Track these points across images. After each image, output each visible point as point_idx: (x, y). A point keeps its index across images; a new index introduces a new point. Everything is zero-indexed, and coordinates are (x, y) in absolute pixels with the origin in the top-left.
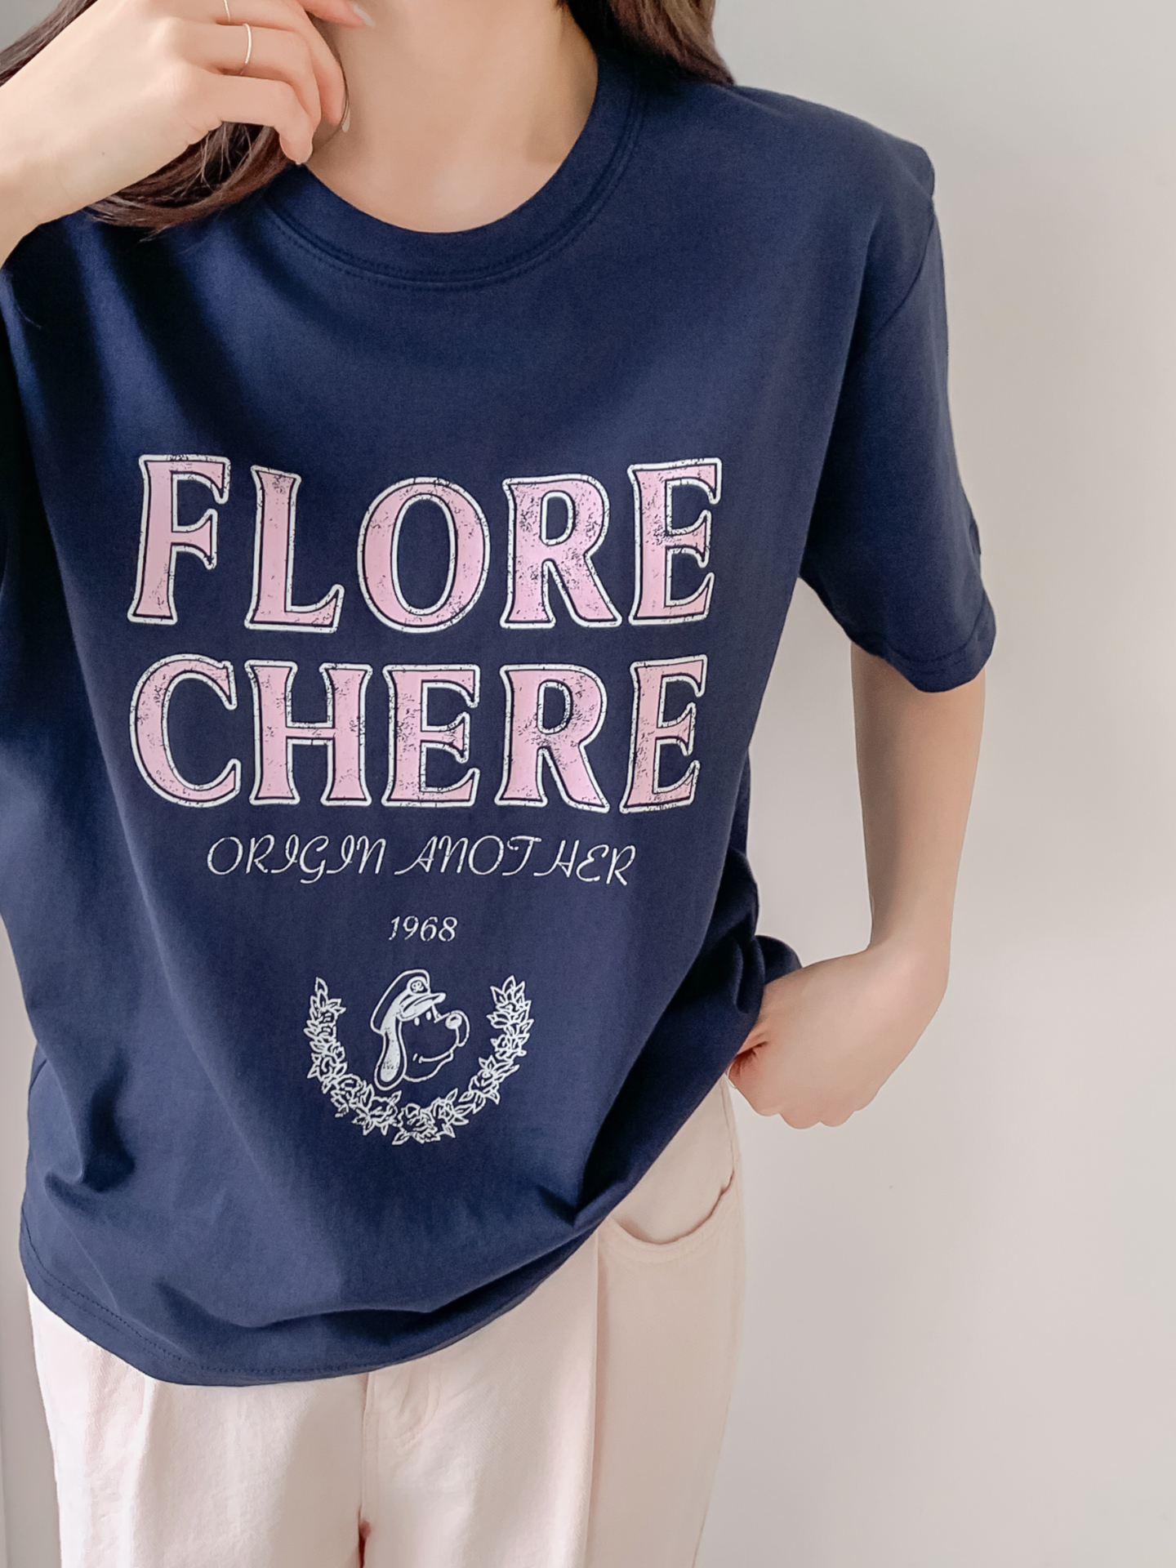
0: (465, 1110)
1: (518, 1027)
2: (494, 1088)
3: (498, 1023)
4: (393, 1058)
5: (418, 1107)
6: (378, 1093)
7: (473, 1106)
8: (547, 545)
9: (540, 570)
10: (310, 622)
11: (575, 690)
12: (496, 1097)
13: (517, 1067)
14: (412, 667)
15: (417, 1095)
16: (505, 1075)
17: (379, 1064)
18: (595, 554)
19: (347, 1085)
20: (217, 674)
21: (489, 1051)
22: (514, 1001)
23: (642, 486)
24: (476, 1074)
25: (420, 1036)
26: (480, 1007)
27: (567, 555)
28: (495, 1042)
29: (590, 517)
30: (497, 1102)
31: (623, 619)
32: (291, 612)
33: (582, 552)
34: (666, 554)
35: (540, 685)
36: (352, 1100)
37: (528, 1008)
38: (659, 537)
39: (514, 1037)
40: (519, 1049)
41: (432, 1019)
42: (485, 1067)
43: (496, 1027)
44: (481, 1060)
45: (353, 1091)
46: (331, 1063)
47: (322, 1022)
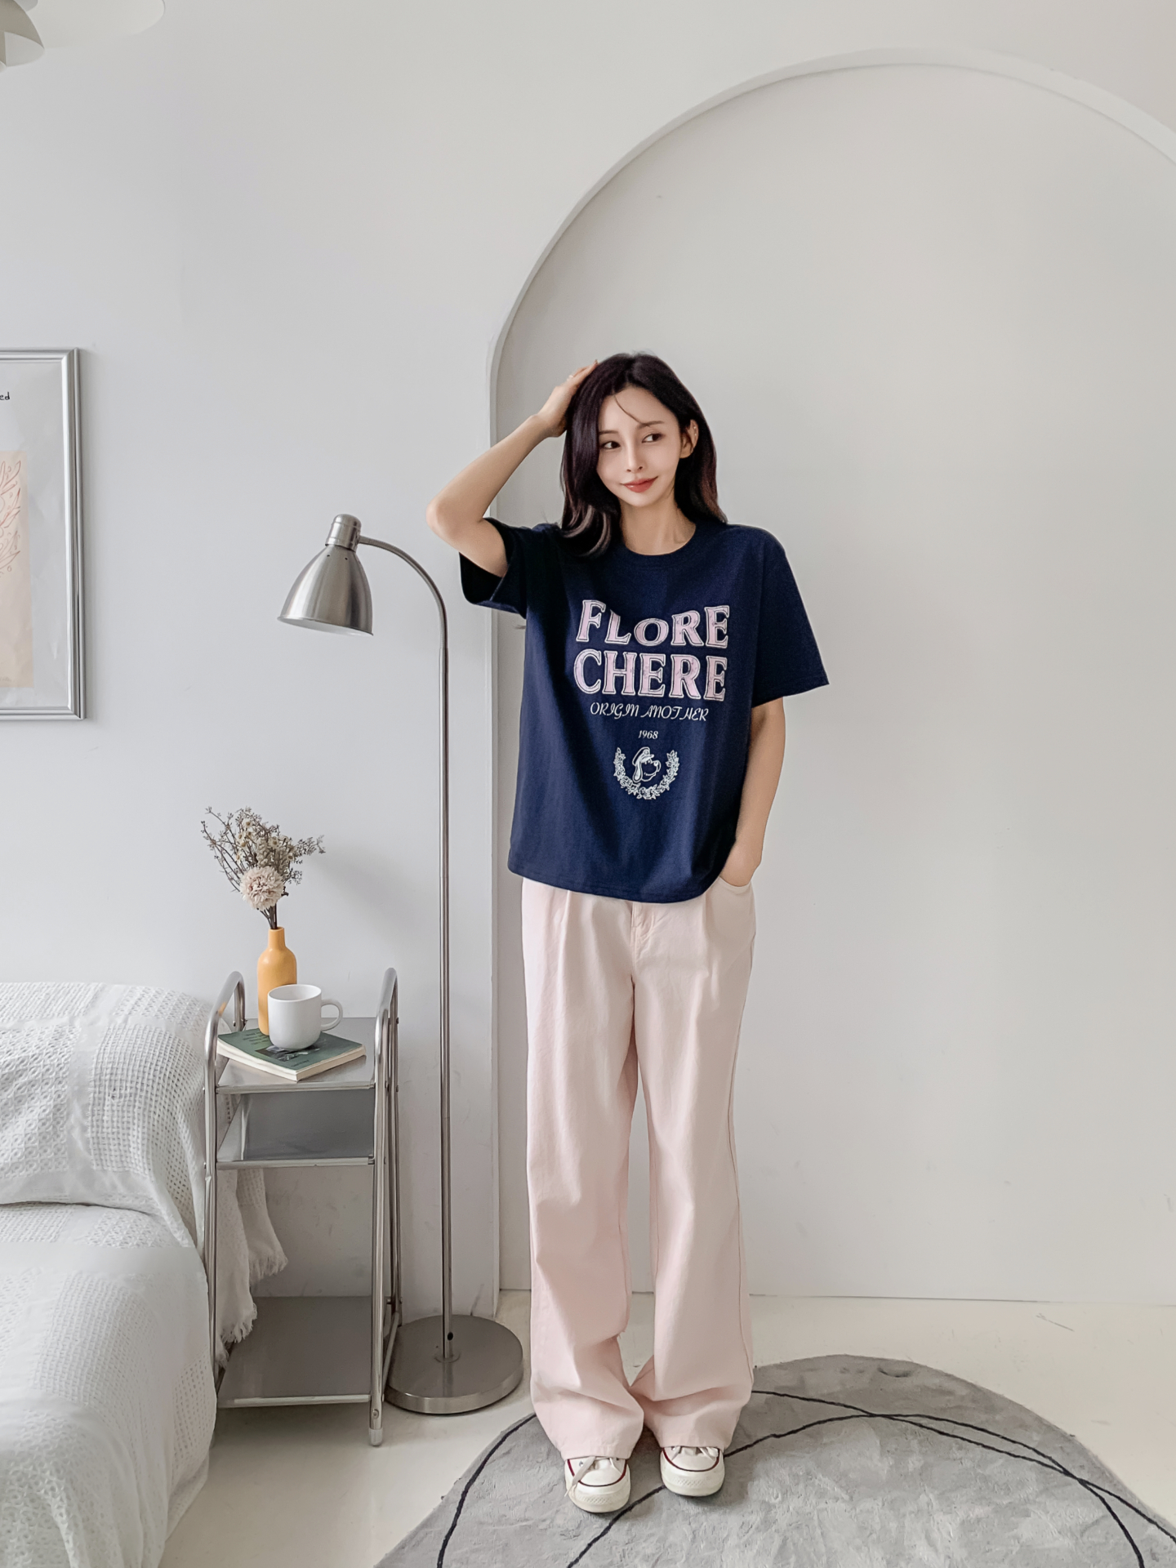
0: (659, 791)
1: (675, 766)
2: (668, 785)
4: (639, 773)
5: (645, 788)
6: (634, 783)
7: (661, 790)
9: (682, 632)
10: (622, 641)
11: (691, 663)
13: (675, 778)
14: (647, 655)
15: (646, 785)
16: (671, 781)
17: (634, 774)
18: (696, 629)
19: (625, 779)
20: (596, 654)
21: (666, 773)
22: (674, 758)
23: (709, 613)
24: (662, 781)
25: (647, 768)
26: (664, 760)
27: (689, 629)
28: (668, 771)
30: (668, 789)
31: (704, 645)
32: (617, 638)
33: (693, 629)
34: (715, 629)
35: (682, 661)
36: (626, 784)
37: (678, 760)
38: (713, 625)
39: (674, 769)
40: (675, 772)
41: (650, 763)
42: (665, 778)
43: (668, 766)
44: (663, 776)
45: (627, 781)
46: (621, 772)
47: (618, 761)
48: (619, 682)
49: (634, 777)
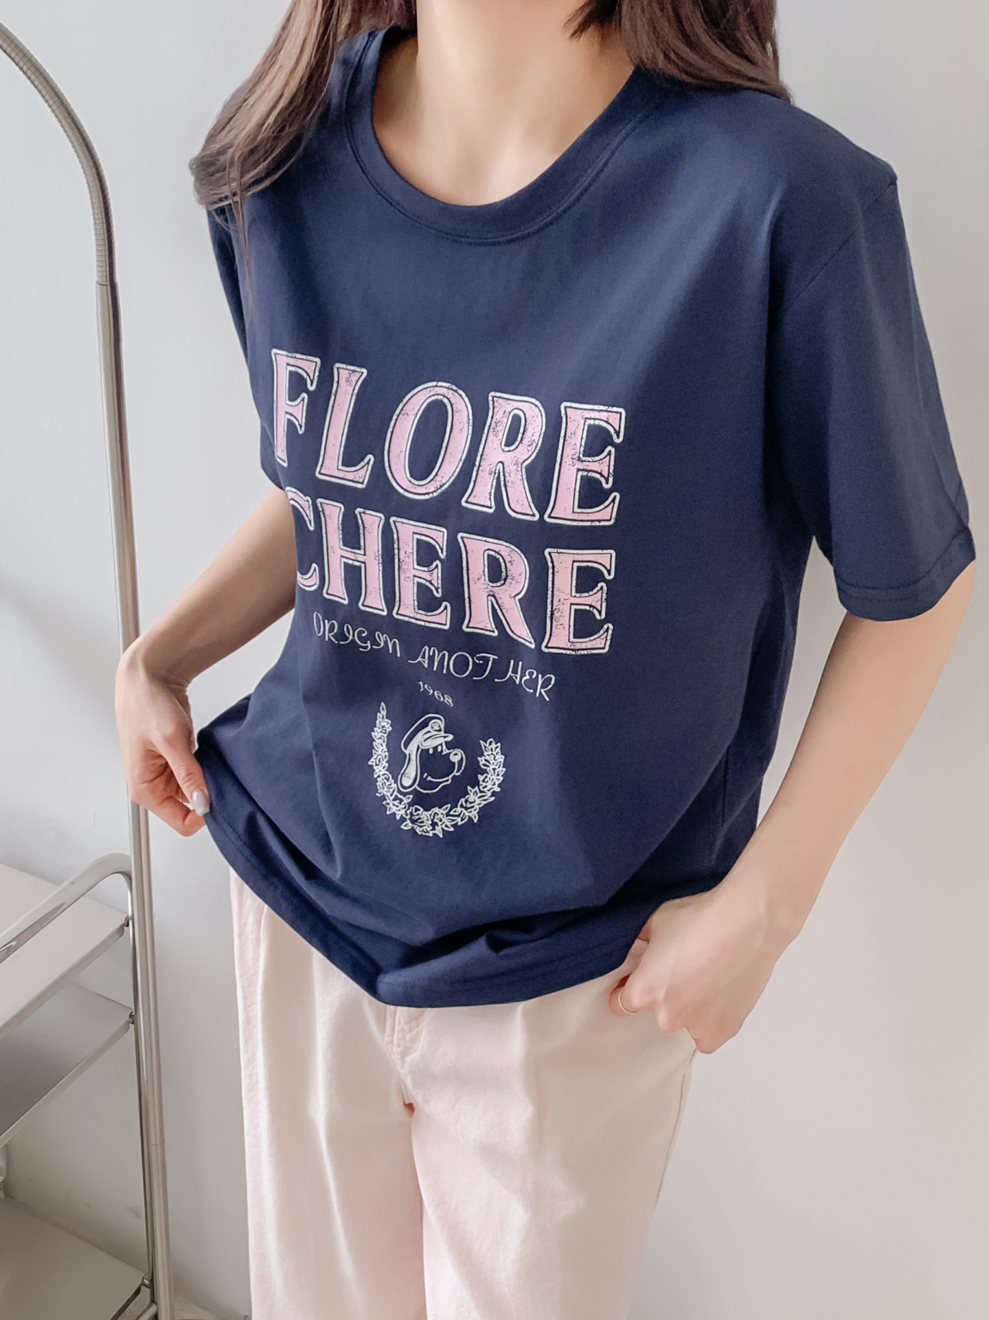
0: (453, 820)
1: (496, 771)
2: (475, 810)
3: (484, 765)
5: (422, 809)
6: (399, 791)
7: (459, 819)
8: (503, 451)
9: (494, 468)
10: (351, 479)
11: (508, 559)
12: (475, 817)
13: (493, 798)
15: (422, 800)
16: (484, 803)
17: (402, 772)
18: (529, 464)
19: (385, 778)
20: (304, 504)
21: (475, 783)
22: (495, 753)
23: (569, 420)
24: (464, 797)
25: (432, 762)
27: (512, 460)
28: (481, 778)
29: (533, 436)
30: (476, 821)
31: (540, 516)
32: (342, 470)
33: (521, 461)
34: (577, 474)
35: (485, 552)
36: (386, 789)
37: (502, 760)
38: (574, 461)
39: (494, 777)
40: (496, 786)
41: (442, 751)
42: (472, 794)
43: (483, 767)
44: (469, 788)
45: (388, 783)
46: (381, 760)
47: (381, 732)
48: (353, 576)
49: (400, 776)
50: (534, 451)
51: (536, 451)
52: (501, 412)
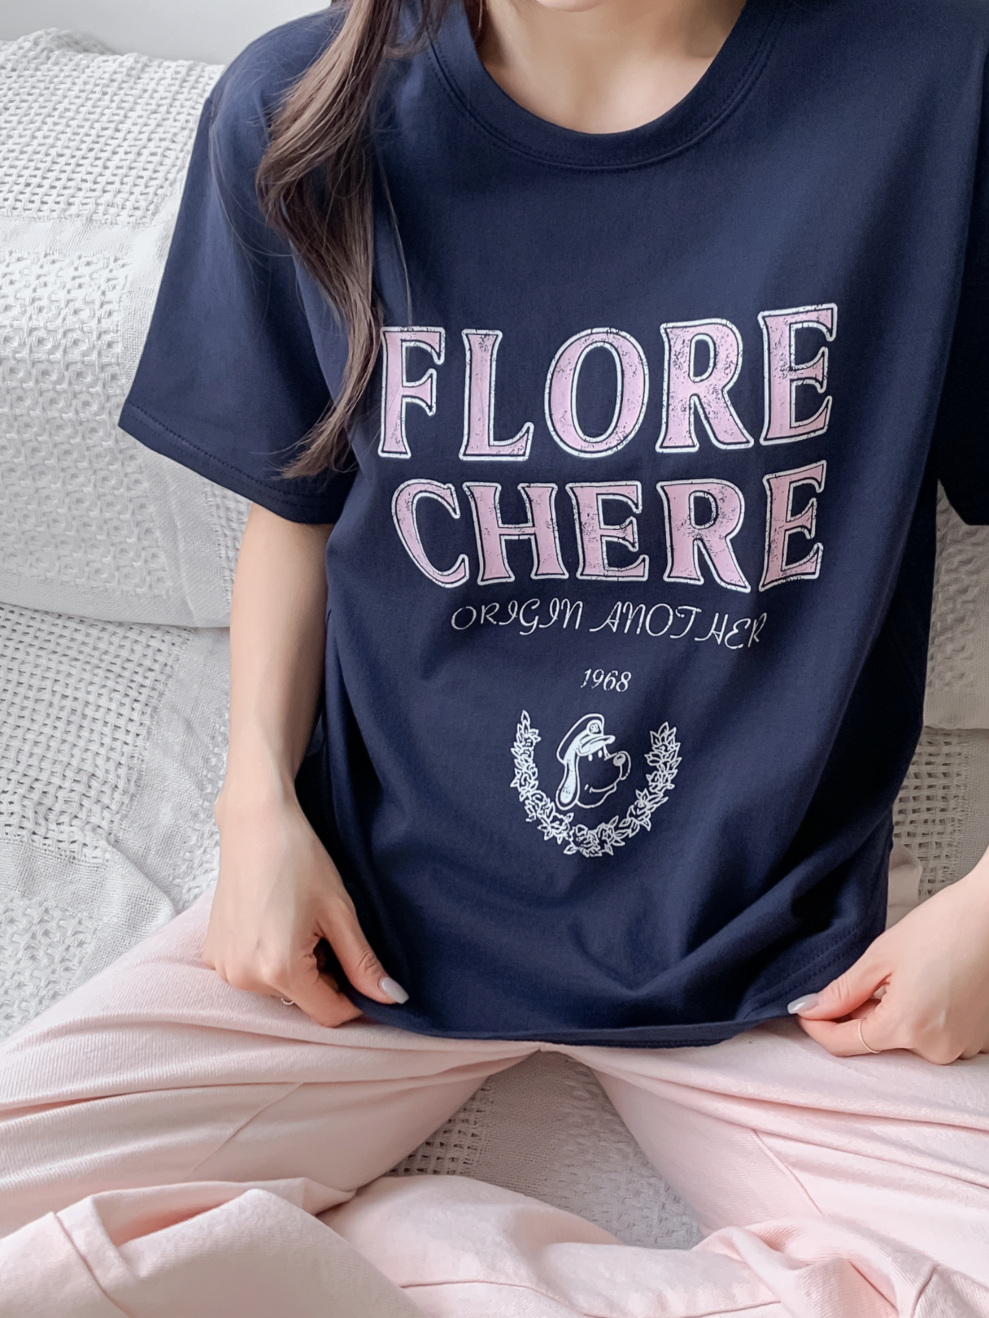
0: (623, 834)
1: (668, 768)
2: (646, 817)
3: (653, 761)
5: (586, 828)
6: (558, 810)
7: (630, 831)
8: (694, 382)
9: (688, 403)
10: (508, 453)
11: (719, 498)
12: (648, 825)
13: (666, 799)
14: (588, 484)
16: (656, 806)
17: (560, 787)
18: (731, 389)
19: (537, 799)
20: (444, 493)
21: (644, 785)
22: (666, 743)
23: (770, 330)
24: (633, 804)
26: (639, 749)
27: (709, 390)
28: (649, 777)
29: (727, 357)
30: (648, 827)
31: (755, 442)
32: (493, 446)
33: (721, 388)
34: (791, 385)
35: (690, 495)
36: (539, 811)
37: (677, 749)
38: (785, 372)
39: (665, 773)
40: (669, 784)
41: (603, 756)
42: (641, 798)
43: (651, 764)
44: (637, 792)
45: (541, 804)
46: (528, 778)
47: (524, 746)
49: (558, 792)
50: (734, 373)
51: (738, 372)
52: (680, 342)
